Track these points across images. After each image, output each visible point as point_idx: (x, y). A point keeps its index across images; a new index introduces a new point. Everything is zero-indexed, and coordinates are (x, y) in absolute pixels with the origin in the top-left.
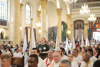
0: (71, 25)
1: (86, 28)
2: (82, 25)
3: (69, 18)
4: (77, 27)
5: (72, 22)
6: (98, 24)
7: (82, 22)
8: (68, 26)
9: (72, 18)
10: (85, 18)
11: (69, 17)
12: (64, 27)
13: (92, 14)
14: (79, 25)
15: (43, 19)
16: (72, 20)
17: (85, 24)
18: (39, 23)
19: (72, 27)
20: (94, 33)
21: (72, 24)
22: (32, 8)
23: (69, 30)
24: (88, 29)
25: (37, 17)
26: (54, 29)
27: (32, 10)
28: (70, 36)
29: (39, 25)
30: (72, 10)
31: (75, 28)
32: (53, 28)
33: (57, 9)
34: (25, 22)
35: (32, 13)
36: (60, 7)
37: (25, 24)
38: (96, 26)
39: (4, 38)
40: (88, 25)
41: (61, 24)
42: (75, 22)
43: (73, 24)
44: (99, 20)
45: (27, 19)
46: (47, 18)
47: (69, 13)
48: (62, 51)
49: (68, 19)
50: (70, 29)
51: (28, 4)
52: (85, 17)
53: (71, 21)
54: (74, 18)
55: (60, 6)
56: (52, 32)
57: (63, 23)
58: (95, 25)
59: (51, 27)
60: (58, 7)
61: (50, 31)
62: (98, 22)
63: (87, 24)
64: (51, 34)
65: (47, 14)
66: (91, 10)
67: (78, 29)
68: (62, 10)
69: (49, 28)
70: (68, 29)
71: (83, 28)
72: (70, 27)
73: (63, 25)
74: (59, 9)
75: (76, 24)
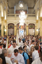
9: (7, 22)
10: (15, 22)
17: (15, 26)
23: (5, 29)
31: (9, 28)
38: (21, 27)
47: (6, 19)
71: (13, 28)
75: (9, 25)
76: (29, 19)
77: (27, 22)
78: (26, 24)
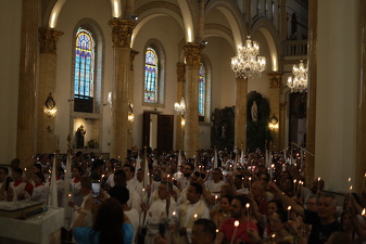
0: (281, 105)
3: (275, 83)
4: (298, 112)
5: (283, 96)
8: (271, 107)
9: (285, 85)
12: (261, 108)
16: (285, 91)
19: (283, 112)
21: (283, 100)
22: (162, 56)
23: (274, 121)
25: (179, 80)
27: (162, 62)
28: (277, 136)
30: (286, 58)
31: (292, 114)
32: (227, 111)
34: (143, 98)
35: (163, 72)
37: (144, 104)
39: (85, 144)
43: (288, 101)
46: (209, 81)
47: (275, 69)
49: (272, 86)
50: (278, 117)
51: (152, 46)
53: (281, 93)
57: (256, 98)
59: (223, 107)
61: (218, 121)
64: (220, 130)
65: (209, 71)
70: (271, 116)
72: (278, 110)
73: (258, 104)
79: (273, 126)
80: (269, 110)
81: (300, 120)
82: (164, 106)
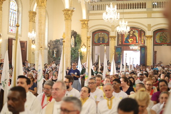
0: (88, 38)
1: (113, 43)
2: (106, 38)
3: (84, 26)
4: (97, 42)
5: (89, 33)
6: (132, 37)
7: (106, 33)
8: (82, 39)
9: (89, 27)
10: (110, 26)
11: (85, 23)
12: (76, 40)
13: (123, 21)
14: (101, 39)
15: (40, 26)
16: (90, 30)
17: (111, 37)
18: (33, 32)
19: (88, 42)
20: (125, 52)
21: (89, 36)
22: (20, 5)
23: (84, 47)
24: (116, 45)
25: (30, 21)
26: (58, 43)
27: (20, 9)
28: (86, 56)
29: (33, 35)
30: (91, 12)
31: (94, 44)
32: (57, 41)
33: (65, 10)
34: (8, 30)
35: (20, 15)
36: (70, 7)
38: (130, 40)
40: (116, 39)
41: (70, 36)
42: (94, 33)
43: (91, 36)
44: (134, 32)
45: (11, 25)
46: (47, 24)
47: (84, 17)
48: (69, 82)
49: (83, 28)
50: (86, 44)
52: (112, 26)
54: (92, 27)
55: (71, 4)
56: (54, 48)
57: (74, 34)
58: (127, 40)
59: (54, 39)
60: (67, 6)
61: (52, 47)
62: (133, 34)
63: (114, 37)
64: (53, 52)
65: (47, 18)
66: (121, 13)
67: (98, 44)
68: (73, 11)
69: (51, 41)
70: (82, 44)
71: (108, 44)
72: (86, 41)
73: (75, 38)
74: (68, 10)
75: (96, 36)
76: (153, 15)
77: (149, 25)
78: (144, 33)
79: (83, 50)
80: (81, 41)
81: (96, 47)
82: (21, 36)
